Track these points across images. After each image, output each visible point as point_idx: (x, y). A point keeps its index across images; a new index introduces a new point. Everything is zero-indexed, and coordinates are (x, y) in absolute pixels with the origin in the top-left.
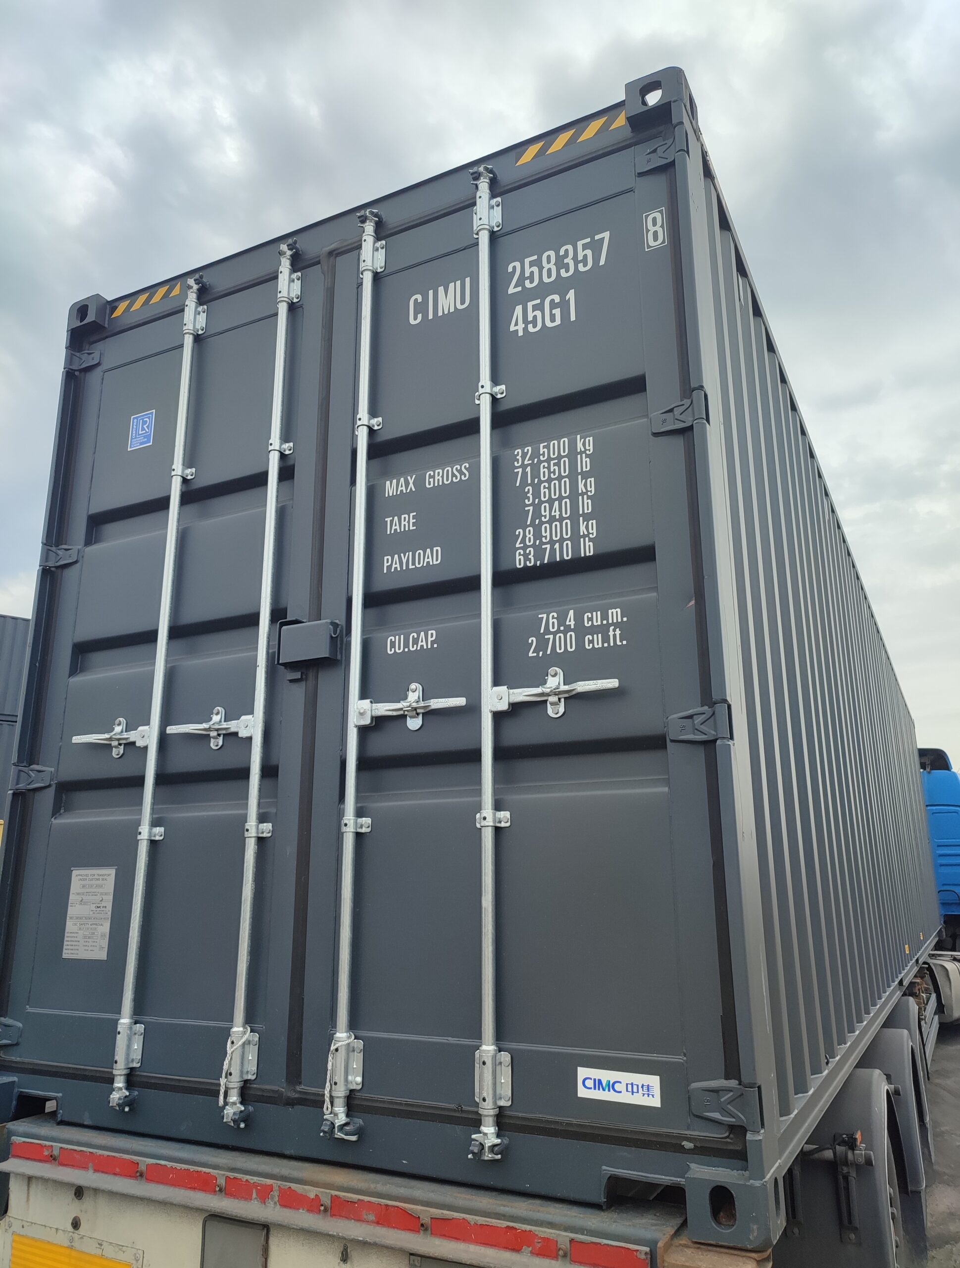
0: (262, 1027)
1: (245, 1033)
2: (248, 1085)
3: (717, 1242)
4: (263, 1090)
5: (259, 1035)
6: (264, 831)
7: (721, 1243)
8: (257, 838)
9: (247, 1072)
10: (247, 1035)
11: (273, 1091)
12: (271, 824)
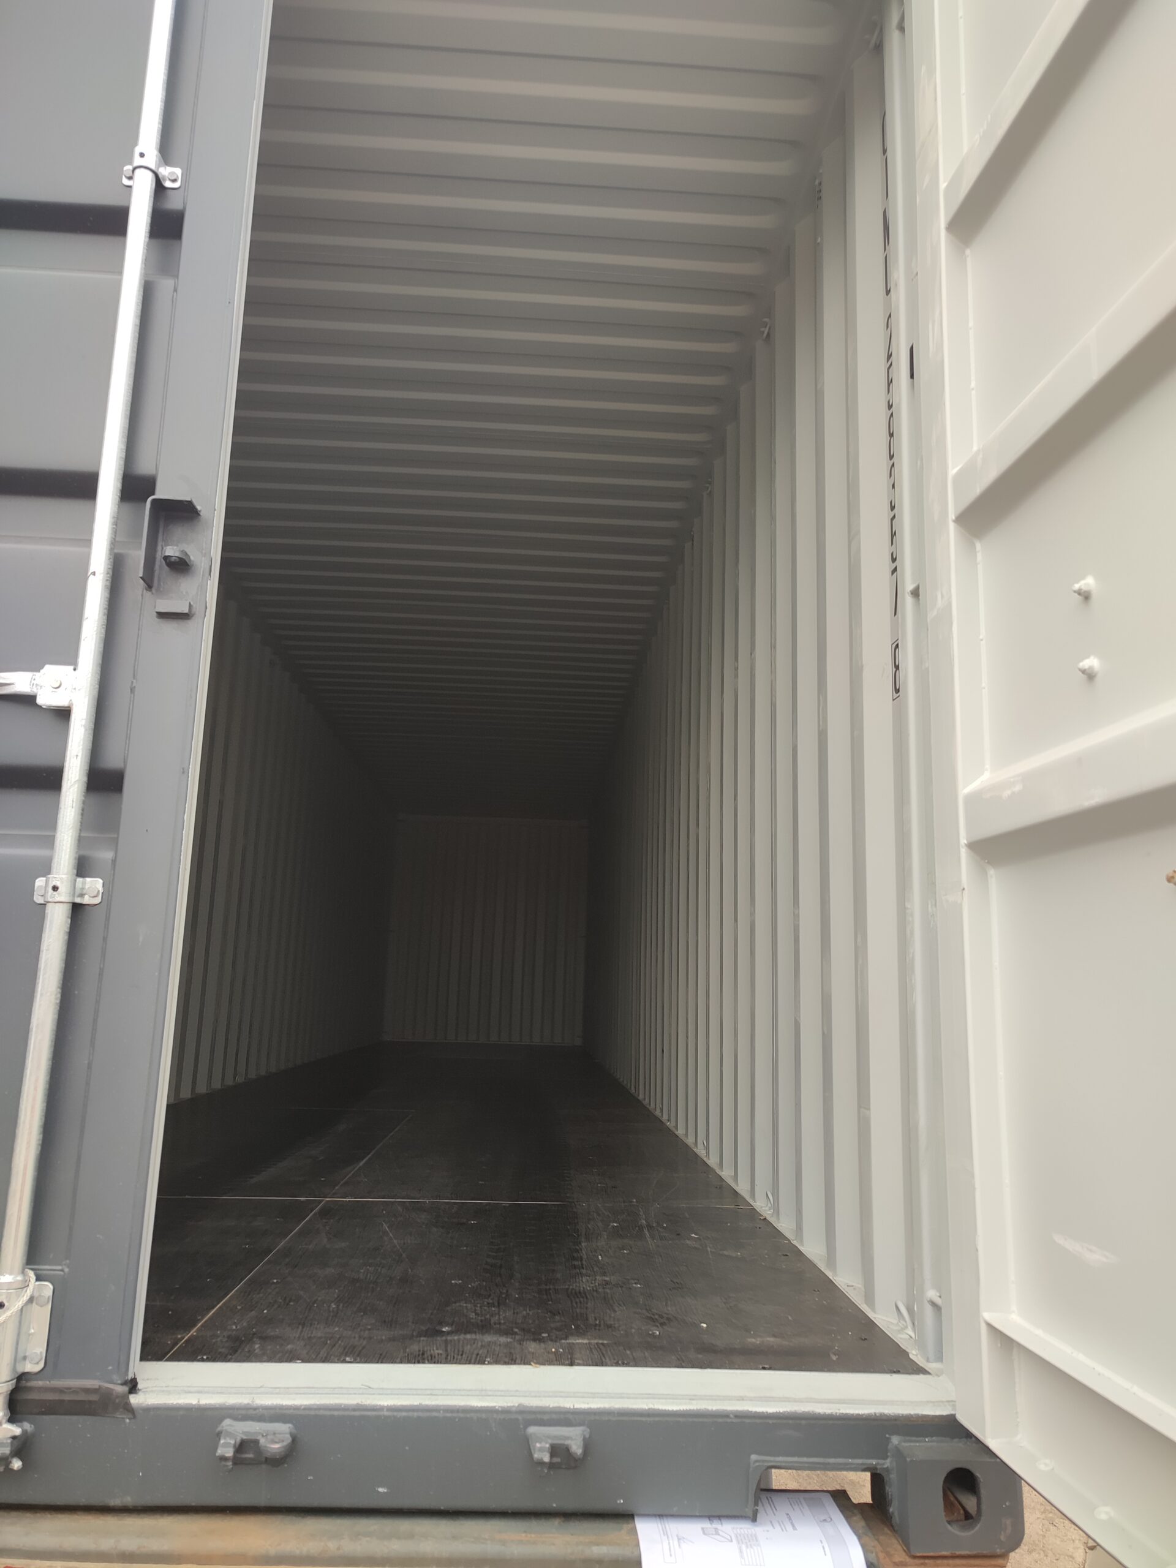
0: (62, 1270)
1: (25, 1286)
2: (23, 1383)
3: (953, 1552)
4: (61, 1391)
5: (53, 1285)
6: (85, 891)
7: (958, 1553)
8: (71, 905)
9: (25, 1358)
10: (31, 1286)
11: (87, 1391)
12: (100, 881)
